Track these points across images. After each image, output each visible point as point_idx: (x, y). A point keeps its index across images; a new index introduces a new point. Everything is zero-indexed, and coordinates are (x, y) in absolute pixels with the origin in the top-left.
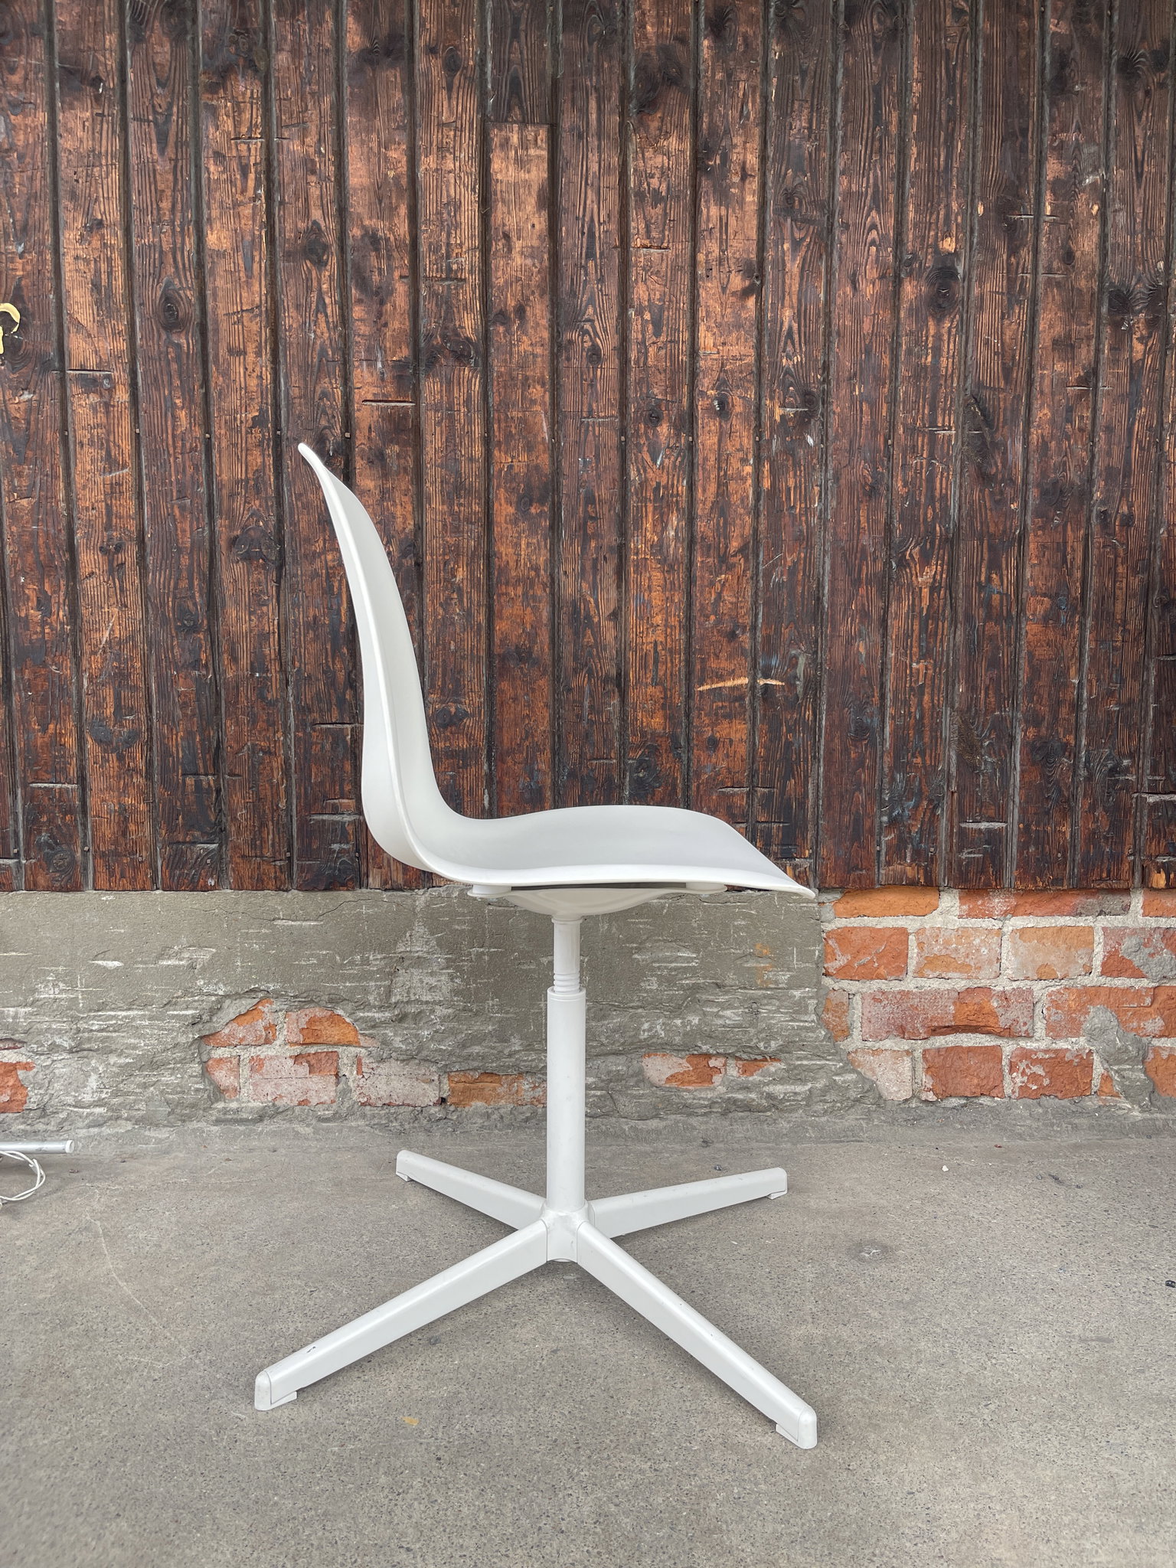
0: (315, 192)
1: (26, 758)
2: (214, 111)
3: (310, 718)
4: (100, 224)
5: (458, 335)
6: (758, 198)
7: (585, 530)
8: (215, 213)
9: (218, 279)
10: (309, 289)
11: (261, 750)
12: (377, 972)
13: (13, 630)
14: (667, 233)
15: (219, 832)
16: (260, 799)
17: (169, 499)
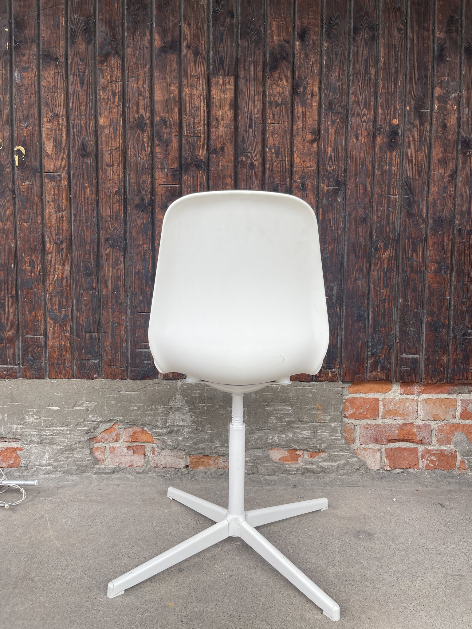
0: (141, 103)
1: (23, 325)
2: (102, 71)
3: (136, 310)
4: (57, 115)
5: (198, 158)
6: (318, 104)
8: (102, 111)
9: (103, 137)
10: (139, 141)
11: (116, 323)
12: (161, 413)
13: (19, 275)
14: (281, 118)
15: (98, 356)
16: (115, 343)
17: (82, 223)
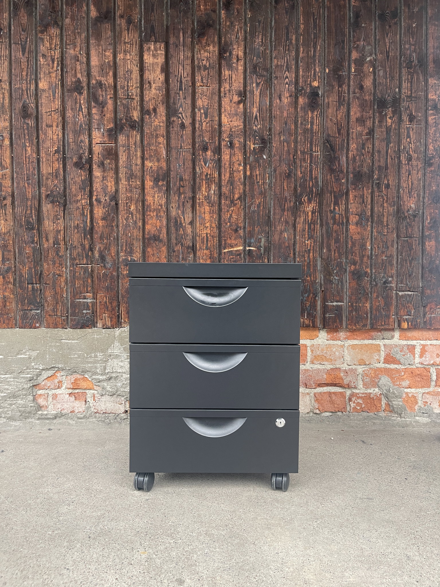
0: (78, 67)
2: (42, 40)
3: (75, 262)
4: (1, 81)
5: (132, 119)
6: (244, 68)
7: (180, 191)
8: (42, 76)
9: (43, 99)
11: (57, 274)
12: (100, 360)
14: (209, 81)
15: (41, 306)
16: (56, 294)
17: (23, 180)
